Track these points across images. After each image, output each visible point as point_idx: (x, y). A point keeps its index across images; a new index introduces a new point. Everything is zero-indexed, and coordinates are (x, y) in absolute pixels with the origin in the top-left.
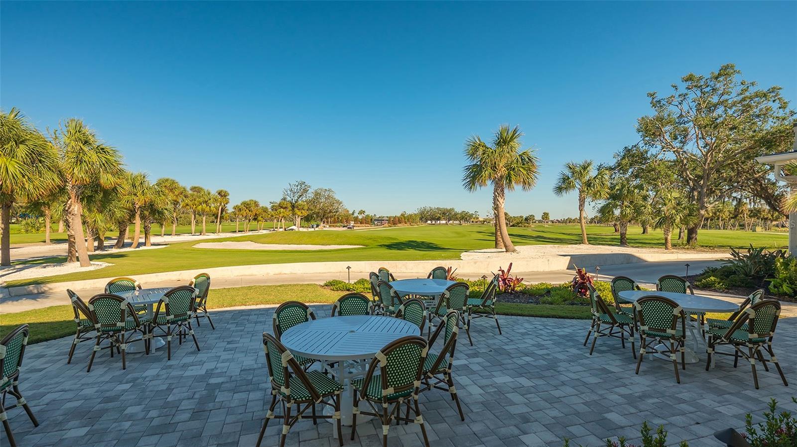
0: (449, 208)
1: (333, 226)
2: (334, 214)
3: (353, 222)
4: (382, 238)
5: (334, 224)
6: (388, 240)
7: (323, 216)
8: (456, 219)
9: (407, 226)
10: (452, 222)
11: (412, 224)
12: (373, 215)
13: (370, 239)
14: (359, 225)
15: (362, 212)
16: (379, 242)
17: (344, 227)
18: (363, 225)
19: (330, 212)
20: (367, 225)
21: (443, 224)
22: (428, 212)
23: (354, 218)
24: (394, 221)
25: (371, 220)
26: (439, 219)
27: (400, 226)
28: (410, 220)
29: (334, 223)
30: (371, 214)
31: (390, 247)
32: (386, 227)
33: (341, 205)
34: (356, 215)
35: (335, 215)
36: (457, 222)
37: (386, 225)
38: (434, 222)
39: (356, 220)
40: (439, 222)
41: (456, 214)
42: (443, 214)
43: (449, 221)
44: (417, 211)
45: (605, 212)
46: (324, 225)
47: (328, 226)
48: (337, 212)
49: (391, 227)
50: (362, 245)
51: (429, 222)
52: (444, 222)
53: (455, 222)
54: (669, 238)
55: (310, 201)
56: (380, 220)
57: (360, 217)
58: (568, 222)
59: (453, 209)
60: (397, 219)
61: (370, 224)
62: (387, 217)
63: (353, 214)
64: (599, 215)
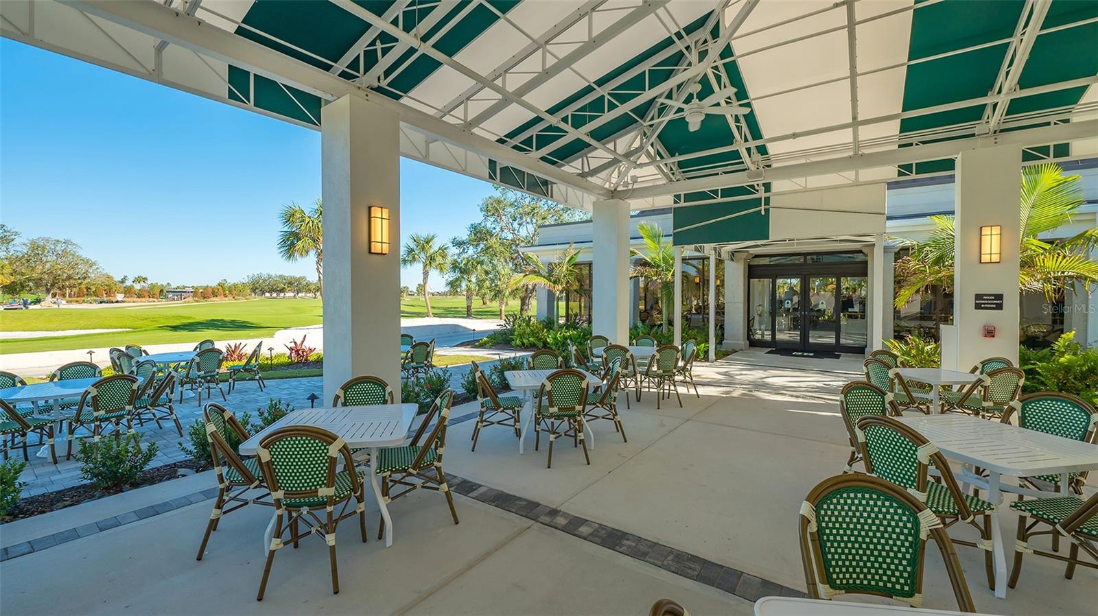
0: (298, 276)
1: (77, 301)
2: (80, 281)
3: (123, 295)
4: (168, 318)
5: (78, 299)
6: (177, 319)
7: (52, 285)
8: (309, 291)
9: (229, 300)
10: (303, 294)
11: (236, 297)
12: (165, 284)
13: (146, 319)
14: (135, 299)
15: (138, 280)
16: (161, 323)
17: (101, 302)
18: (143, 300)
19: (69, 278)
20: (151, 299)
21: (289, 297)
22: (265, 281)
23: (125, 287)
24: (205, 294)
25: (161, 291)
26: (282, 290)
27: (215, 300)
28: (234, 292)
29: (78, 297)
30: (162, 282)
31: (175, 328)
32: (189, 302)
33: (95, 267)
34: (128, 283)
35: (80, 284)
36: (311, 295)
37: (190, 299)
38: (275, 295)
39: (128, 292)
40: (282, 295)
41: (308, 285)
42: (289, 283)
43: (298, 294)
44: (246, 278)
45: (453, 284)
46: (55, 300)
47: (64, 302)
48: (85, 278)
49: (198, 302)
50: (129, 328)
51: (267, 295)
52: (291, 294)
53: (308, 295)
54: (503, 309)
55: (18, 259)
56: (179, 293)
57: (137, 287)
58: (449, 294)
59: (303, 278)
60: (210, 291)
61: (157, 298)
62: (193, 287)
63: (123, 282)
64: (448, 289)
